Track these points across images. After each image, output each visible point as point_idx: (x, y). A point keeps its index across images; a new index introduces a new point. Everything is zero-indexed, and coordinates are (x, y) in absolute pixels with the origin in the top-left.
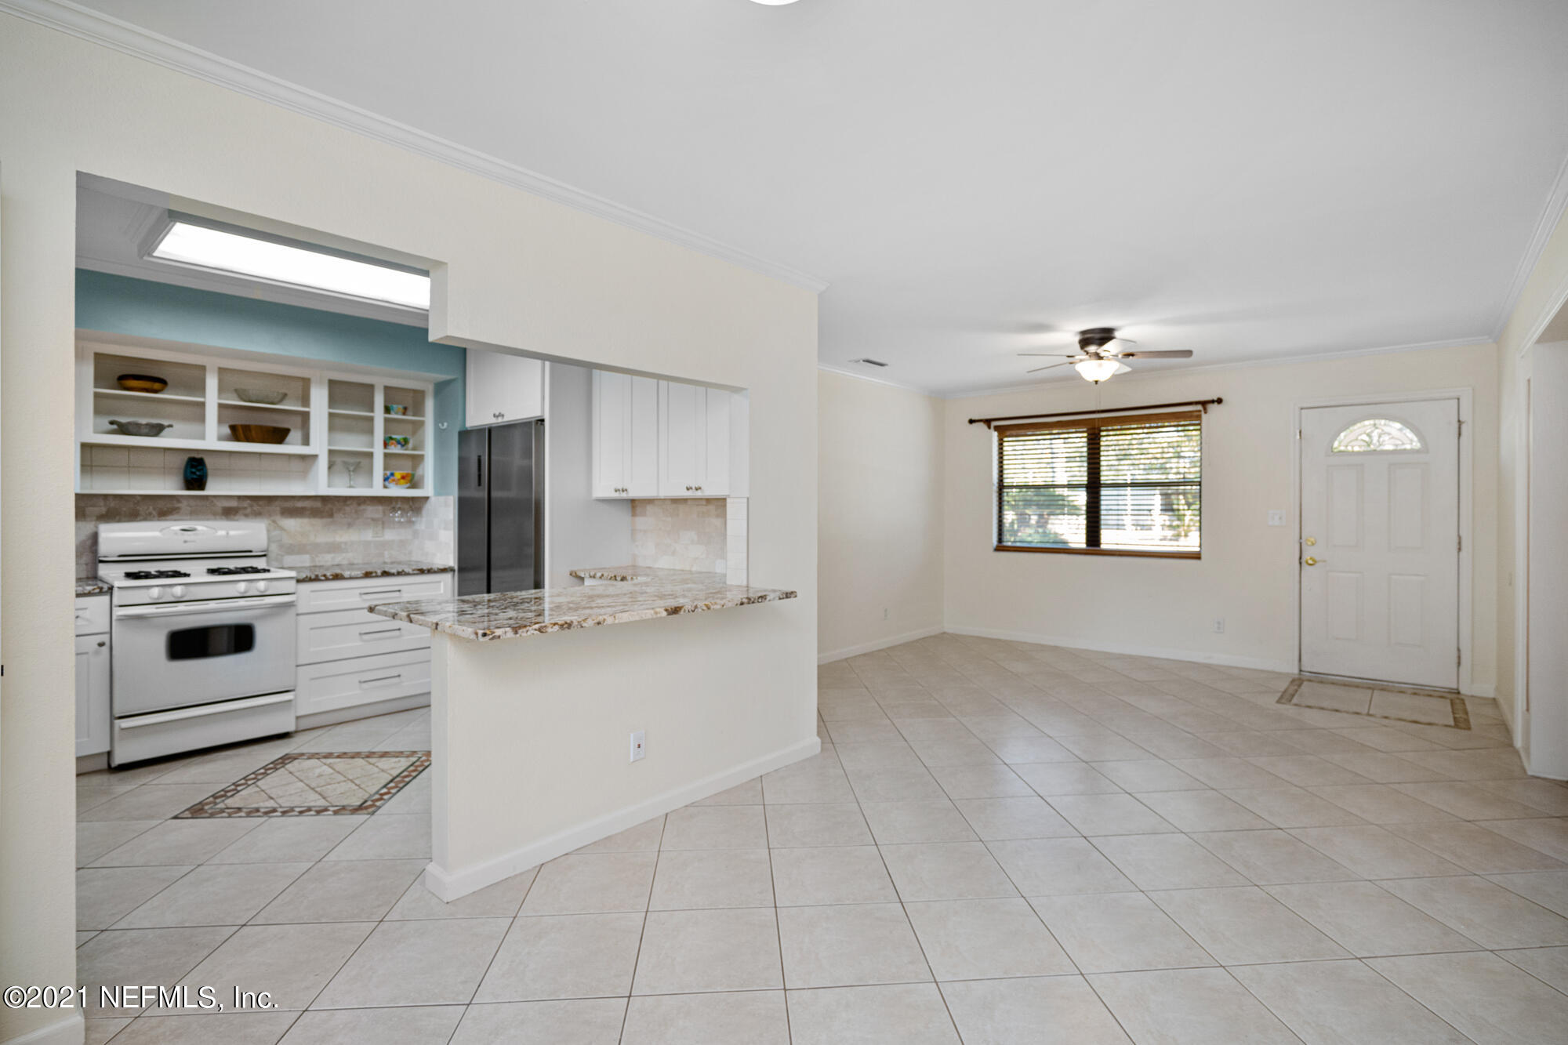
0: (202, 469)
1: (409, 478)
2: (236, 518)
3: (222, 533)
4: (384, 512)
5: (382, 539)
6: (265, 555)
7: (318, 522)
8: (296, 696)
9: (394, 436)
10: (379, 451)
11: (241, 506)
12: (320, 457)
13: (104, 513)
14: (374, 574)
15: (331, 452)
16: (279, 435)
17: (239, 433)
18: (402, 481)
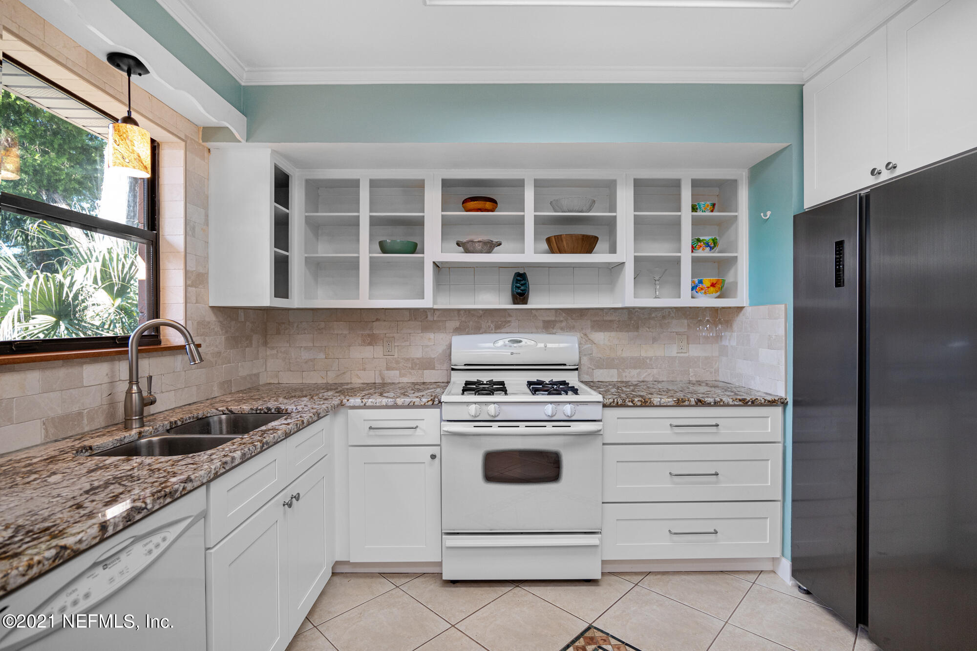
0: (525, 284)
1: (718, 286)
2: (554, 331)
3: (541, 345)
4: (688, 325)
5: (687, 355)
6: (577, 369)
7: (624, 335)
8: (601, 540)
9: (701, 238)
10: (686, 256)
11: (557, 319)
12: (626, 264)
13: (458, 326)
14: (687, 403)
15: (637, 259)
16: (588, 244)
17: (555, 245)
18: (712, 288)
